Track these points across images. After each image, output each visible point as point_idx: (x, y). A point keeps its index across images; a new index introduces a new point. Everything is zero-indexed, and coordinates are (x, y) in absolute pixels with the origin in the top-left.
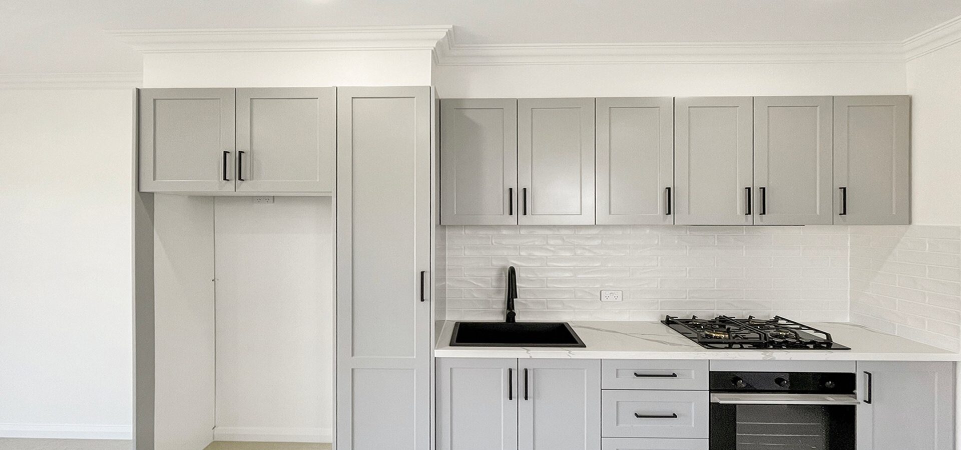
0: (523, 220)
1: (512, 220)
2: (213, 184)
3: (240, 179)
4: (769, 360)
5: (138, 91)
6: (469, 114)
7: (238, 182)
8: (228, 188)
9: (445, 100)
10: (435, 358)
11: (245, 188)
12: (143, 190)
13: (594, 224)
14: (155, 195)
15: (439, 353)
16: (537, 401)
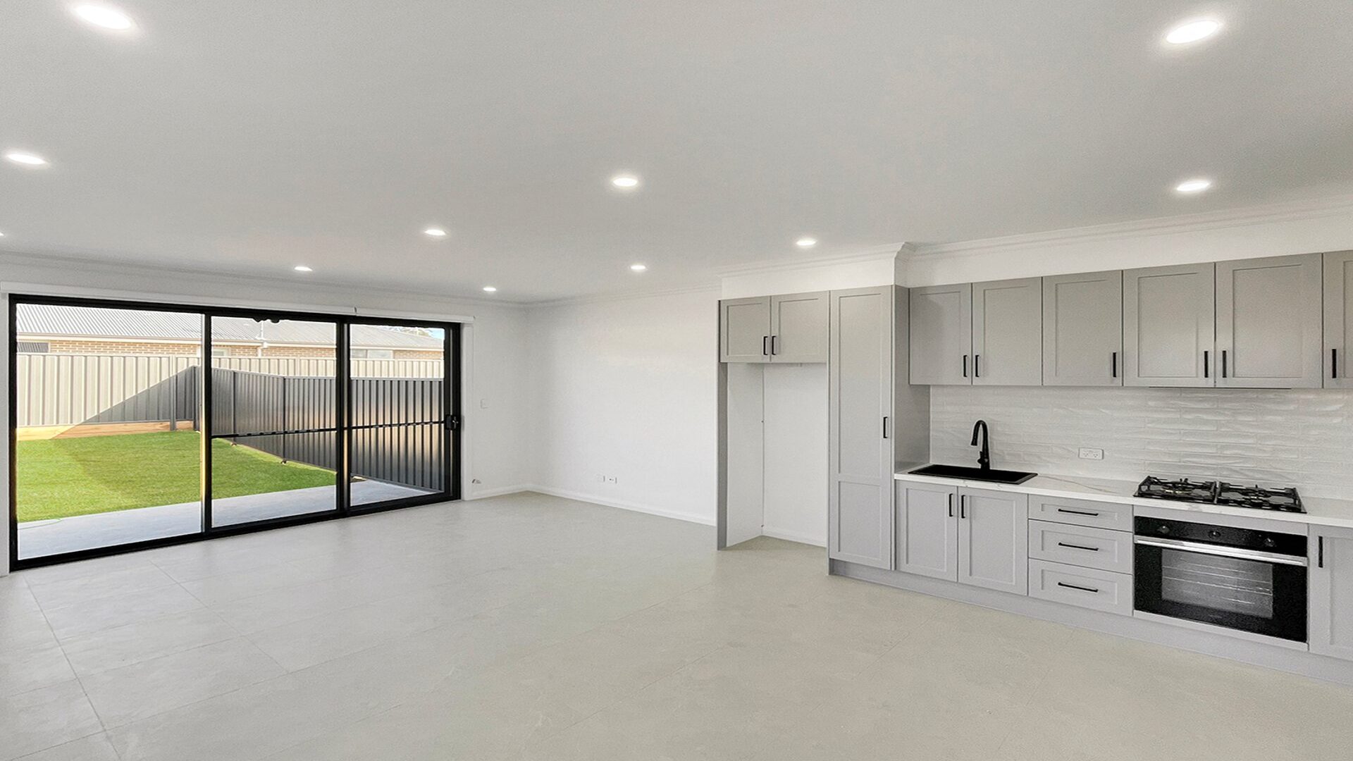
0: (976, 381)
1: (967, 381)
2: (758, 357)
3: (773, 354)
4: (1195, 512)
5: (719, 301)
6: (933, 298)
7: (773, 356)
8: (767, 359)
9: (913, 289)
10: (895, 480)
11: (775, 359)
12: (722, 361)
13: (1041, 384)
14: (729, 365)
15: (897, 476)
16: (973, 521)
